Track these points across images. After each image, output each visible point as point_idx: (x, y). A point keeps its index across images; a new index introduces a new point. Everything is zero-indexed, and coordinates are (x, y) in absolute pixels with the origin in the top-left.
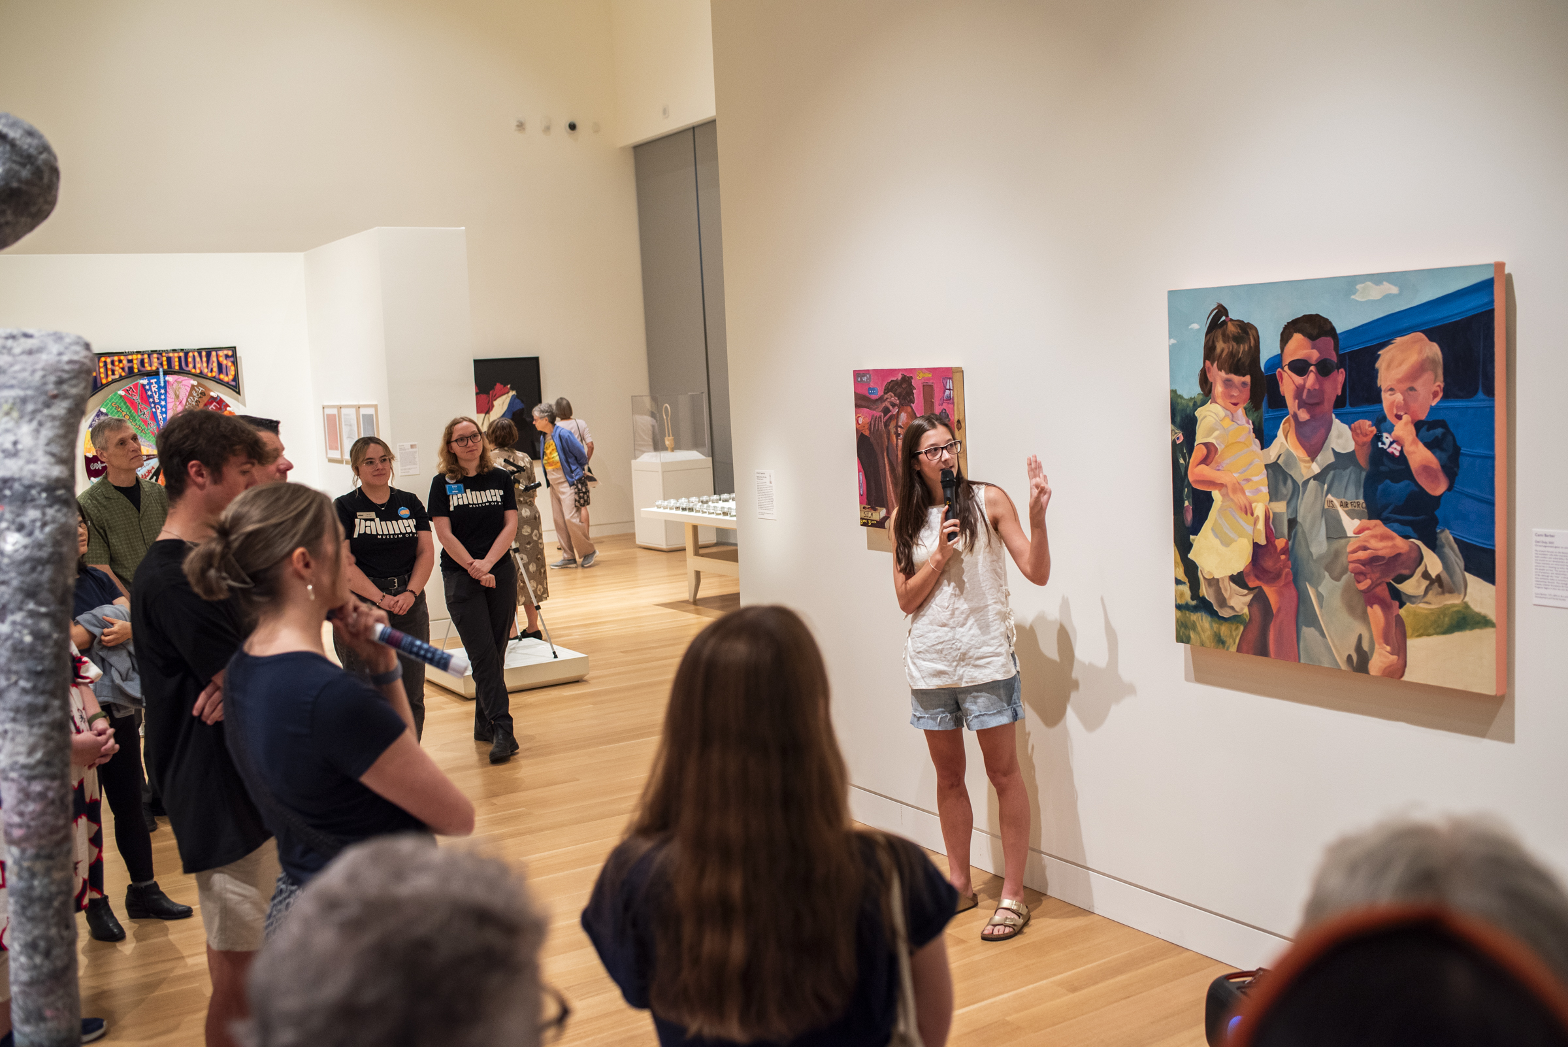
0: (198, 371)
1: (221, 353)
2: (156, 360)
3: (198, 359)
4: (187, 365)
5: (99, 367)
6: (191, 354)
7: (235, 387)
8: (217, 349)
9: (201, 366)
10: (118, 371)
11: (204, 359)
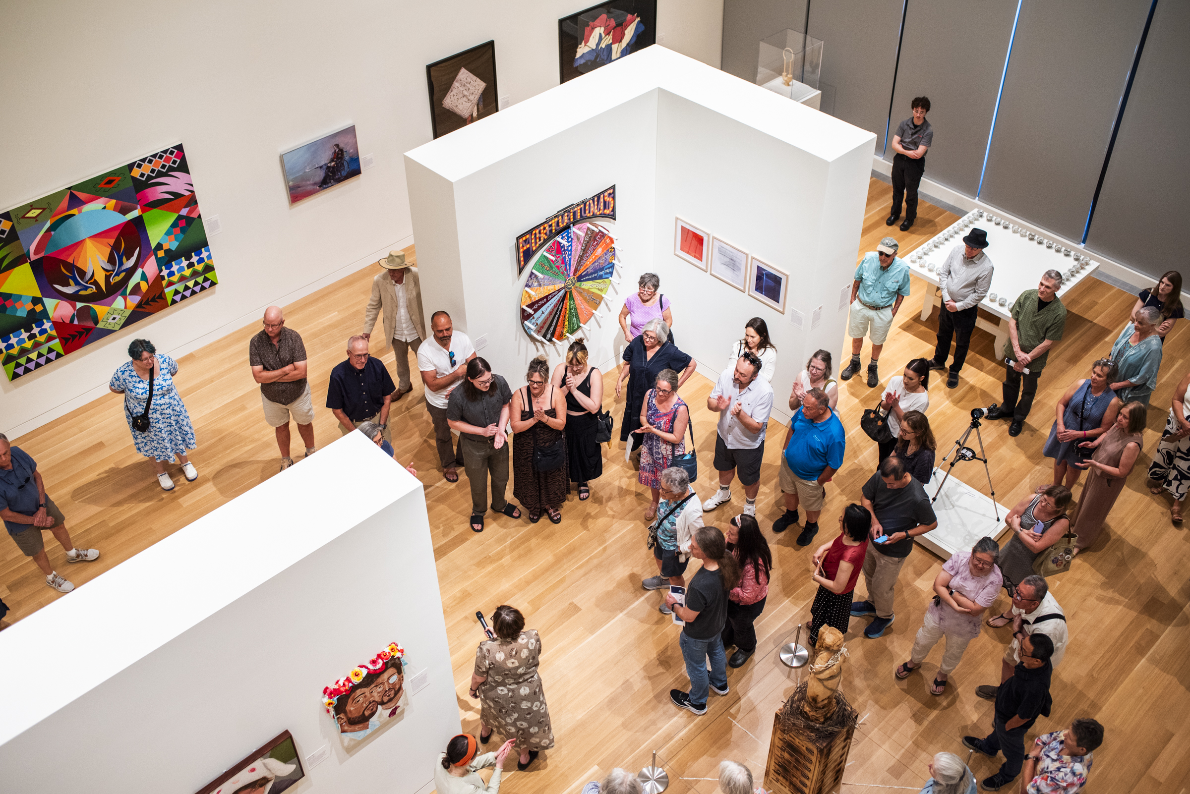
0: (591, 214)
1: (606, 194)
2: (566, 218)
3: (592, 205)
4: (585, 213)
5: (532, 239)
6: (588, 203)
7: (613, 215)
8: (603, 192)
9: (594, 209)
10: (543, 236)
11: (596, 203)
